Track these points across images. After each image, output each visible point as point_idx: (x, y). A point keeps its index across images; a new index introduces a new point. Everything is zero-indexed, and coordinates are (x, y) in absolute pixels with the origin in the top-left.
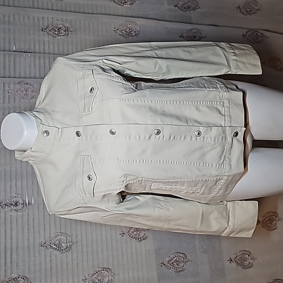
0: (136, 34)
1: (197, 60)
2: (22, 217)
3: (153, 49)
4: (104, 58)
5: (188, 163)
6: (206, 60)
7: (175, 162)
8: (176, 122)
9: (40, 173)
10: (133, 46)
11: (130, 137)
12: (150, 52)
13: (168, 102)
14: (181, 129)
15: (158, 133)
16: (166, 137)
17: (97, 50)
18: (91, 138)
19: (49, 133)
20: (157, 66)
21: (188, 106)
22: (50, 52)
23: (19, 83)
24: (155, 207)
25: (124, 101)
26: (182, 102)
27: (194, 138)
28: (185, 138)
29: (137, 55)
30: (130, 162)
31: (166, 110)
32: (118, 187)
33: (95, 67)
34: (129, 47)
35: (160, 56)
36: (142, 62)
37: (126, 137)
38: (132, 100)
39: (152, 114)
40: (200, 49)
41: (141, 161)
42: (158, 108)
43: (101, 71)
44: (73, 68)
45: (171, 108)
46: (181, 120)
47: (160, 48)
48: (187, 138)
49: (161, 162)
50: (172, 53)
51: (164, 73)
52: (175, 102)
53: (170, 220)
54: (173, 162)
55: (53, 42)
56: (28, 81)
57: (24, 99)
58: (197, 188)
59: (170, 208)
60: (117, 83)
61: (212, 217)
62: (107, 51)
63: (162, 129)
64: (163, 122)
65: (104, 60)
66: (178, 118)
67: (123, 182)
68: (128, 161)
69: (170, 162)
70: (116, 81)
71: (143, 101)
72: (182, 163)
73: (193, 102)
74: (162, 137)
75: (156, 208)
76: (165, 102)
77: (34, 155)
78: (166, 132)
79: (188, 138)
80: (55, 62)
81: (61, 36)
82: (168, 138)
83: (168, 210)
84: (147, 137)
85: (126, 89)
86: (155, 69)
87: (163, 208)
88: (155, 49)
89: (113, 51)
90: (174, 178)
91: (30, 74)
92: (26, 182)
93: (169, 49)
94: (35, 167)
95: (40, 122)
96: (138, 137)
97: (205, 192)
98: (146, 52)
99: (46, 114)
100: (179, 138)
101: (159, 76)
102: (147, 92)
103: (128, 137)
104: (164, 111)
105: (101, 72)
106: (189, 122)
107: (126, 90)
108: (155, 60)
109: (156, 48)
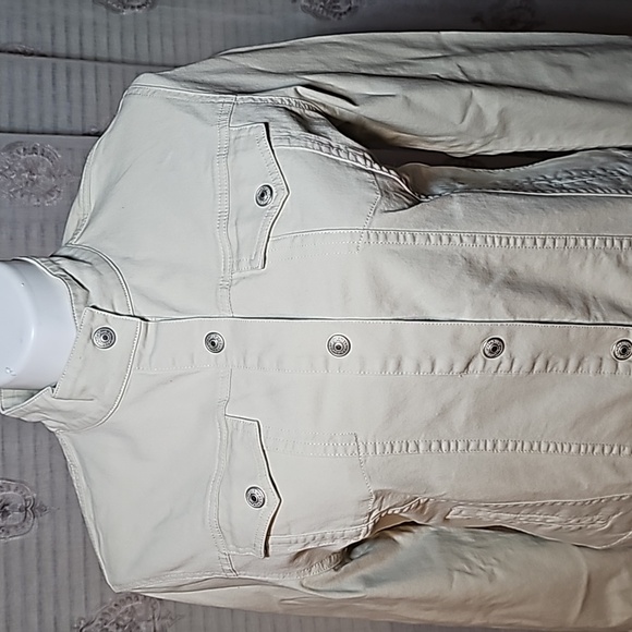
0: (350, 9)
1: (592, 94)
2: (22, 548)
3: (447, 53)
4: (297, 81)
5: (583, 449)
6: (619, 94)
7: (543, 447)
8: (553, 312)
9: (81, 459)
10: (386, 41)
11: (399, 365)
12: (442, 64)
13: (529, 242)
14: (573, 335)
15: (496, 350)
16: (522, 361)
17: (271, 55)
18: (259, 360)
19: (113, 337)
20: (471, 110)
21: (590, 256)
22: (99, 55)
23: (10, 148)
24: (450, 570)
25: (381, 236)
26: (572, 242)
27: (607, 366)
28: (579, 364)
29: (402, 73)
30: (396, 448)
31: (520, 268)
32: (352, 531)
33: (274, 114)
34: (375, 47)
35: (476, 77)
36: (424, 97)
37: (384, 367)
38: (408, 236)
39: (476, 285)
40: (599, 58)
41: (434, 446)
42: (495, 261)
43: (296, 130)
44: (197, 115)
45: (536, 263)
46: (569, 305)
47: (472, 51)
48: (585, 365)
49: (500, 446)
50: (512, 68)
51: (488, 136)
52: (549, 242)
53: (494, 605)
54: (535, 447)
55: (108, 26)
56: (37, 141)
57: (25, 197)
58: (597, 517)
59: (496, 571)
60: (353, 172)
61: (614, 586)
62: (304, 56)
63: (511, 336)
64: (512, 315)
65: (299, 89)
66: (559, 296)
67: (371, 514)
68: (388, 448)
69: (526, 446)
70: (348, 166)
71: (445, 238)
72: (566, 448)
73: (608, 242)
74: (505, 365)
75: (456, 575)
76: (519, 242)
77: (62, 407)
78: (522, 346)
79: (590, 363)
80: (131, 90)
81: (133, 7)
82: (526, 368)
83: (492, 577)
84: (458, 367)
85: (385, 192)
86: (463, 120)
87: (476, 571)
88: (458, 55)
89: (322, 58)
90: (535, 496)
91: (41, 119)
92: (31, 445)
93: (501, 54)
94: (63, 438)
95: (81, 299)
96: (426, 367)
97: (616, 526)
98: (432, 62)
99: (101, 267)
100: (561, 366)
101: (471, 144)
102: (456, 205)
103: (392, 366)
104: (513, 272)
105: (294, 133)
106: (595, 312)
107: (385, 200)
108: (465, 91)
109: (460, 50)
